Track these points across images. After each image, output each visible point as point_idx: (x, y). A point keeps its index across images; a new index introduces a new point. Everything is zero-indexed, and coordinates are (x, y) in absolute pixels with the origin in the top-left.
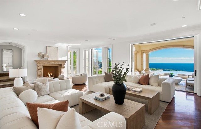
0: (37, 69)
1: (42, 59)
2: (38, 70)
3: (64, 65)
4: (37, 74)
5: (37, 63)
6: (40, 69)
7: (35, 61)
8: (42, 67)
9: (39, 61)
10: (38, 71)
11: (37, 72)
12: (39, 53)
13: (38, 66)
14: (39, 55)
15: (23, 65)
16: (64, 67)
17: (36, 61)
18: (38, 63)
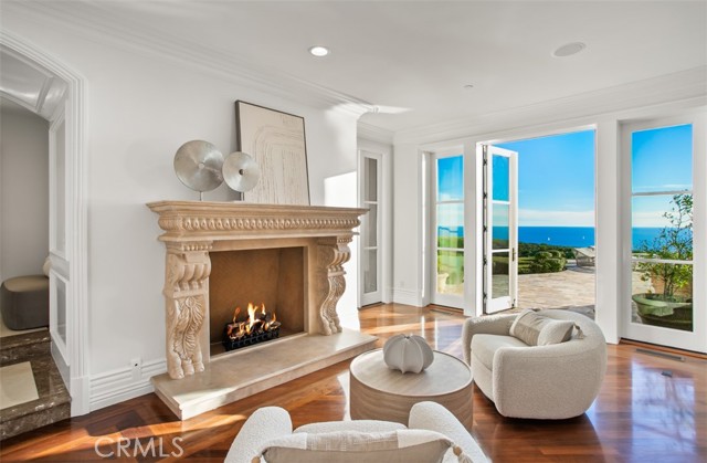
0: (169, 275)
1: (207, 198)
2: (180, 282)
3: (348, 239)
4: (170, 318)
5: (170, 231)
6: (194, 279)
7: (151, 206)
8: (204, 264)
9: (188, 210)
10: (179, 294)
11: (169, 302)
12: (181, 150)
13: (173, 251)
14: (182, 157)
15: (60, 245)
16: (347, 257)
17: (162, 211)
18: (179, 223)
